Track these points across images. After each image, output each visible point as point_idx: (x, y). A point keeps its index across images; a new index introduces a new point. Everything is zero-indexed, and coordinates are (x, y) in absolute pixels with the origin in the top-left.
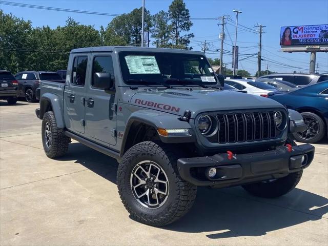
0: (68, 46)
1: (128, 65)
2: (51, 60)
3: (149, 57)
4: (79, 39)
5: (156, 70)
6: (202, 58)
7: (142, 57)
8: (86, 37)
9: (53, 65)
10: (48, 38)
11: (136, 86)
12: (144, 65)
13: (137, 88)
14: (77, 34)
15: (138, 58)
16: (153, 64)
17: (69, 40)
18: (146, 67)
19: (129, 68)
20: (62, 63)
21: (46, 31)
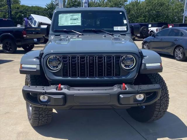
0: (147, 10)
1: (59, 20)
2: (137, 18)
3: (77, 14)
4: (153, 5)
5: (79, 23)
6: (121, 13)
7: (71, 14)
8: (158, 4)
9: (138, 21)
10: (137, 6)
11: (59, 34)
12: (71, 19)
13: (60, 35)
14: (153, 3)
15: (68, 15)
16: (78, 19)
17: (148, 6)
18: (72, 21)
19: (59, 22)
20: (143, 19)
21: (136, 2)
